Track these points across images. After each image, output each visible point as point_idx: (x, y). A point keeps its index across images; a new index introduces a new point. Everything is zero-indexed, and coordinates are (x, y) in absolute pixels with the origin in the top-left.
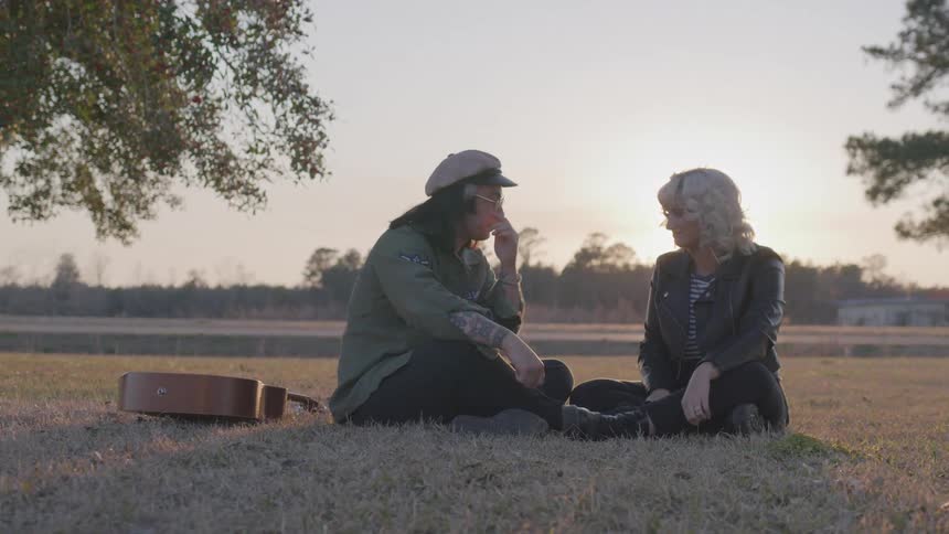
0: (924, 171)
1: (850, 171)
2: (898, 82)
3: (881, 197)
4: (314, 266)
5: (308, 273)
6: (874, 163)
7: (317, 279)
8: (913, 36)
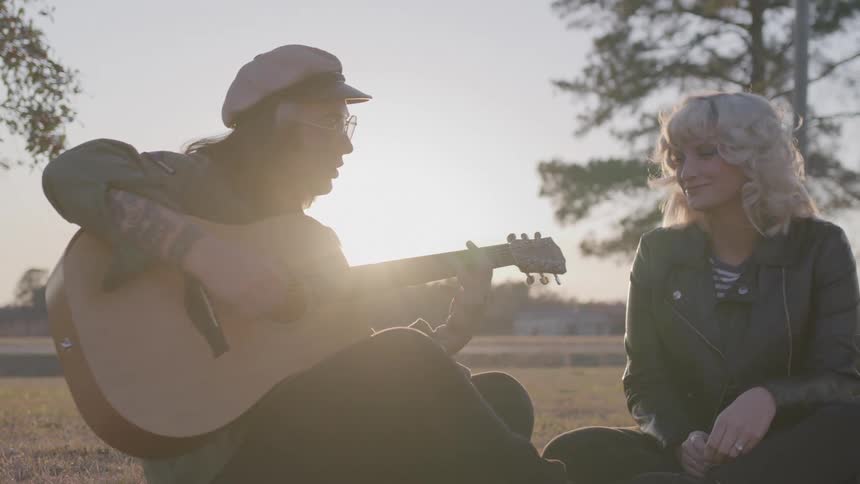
0: (610, 193)
1: (543, 193)
2: (584, 113)
3: (570, 217)
4: (25, 286)
5: (19, 292)
6: (564, 186)
7: (28, 297)
8: (595, 72)
